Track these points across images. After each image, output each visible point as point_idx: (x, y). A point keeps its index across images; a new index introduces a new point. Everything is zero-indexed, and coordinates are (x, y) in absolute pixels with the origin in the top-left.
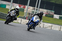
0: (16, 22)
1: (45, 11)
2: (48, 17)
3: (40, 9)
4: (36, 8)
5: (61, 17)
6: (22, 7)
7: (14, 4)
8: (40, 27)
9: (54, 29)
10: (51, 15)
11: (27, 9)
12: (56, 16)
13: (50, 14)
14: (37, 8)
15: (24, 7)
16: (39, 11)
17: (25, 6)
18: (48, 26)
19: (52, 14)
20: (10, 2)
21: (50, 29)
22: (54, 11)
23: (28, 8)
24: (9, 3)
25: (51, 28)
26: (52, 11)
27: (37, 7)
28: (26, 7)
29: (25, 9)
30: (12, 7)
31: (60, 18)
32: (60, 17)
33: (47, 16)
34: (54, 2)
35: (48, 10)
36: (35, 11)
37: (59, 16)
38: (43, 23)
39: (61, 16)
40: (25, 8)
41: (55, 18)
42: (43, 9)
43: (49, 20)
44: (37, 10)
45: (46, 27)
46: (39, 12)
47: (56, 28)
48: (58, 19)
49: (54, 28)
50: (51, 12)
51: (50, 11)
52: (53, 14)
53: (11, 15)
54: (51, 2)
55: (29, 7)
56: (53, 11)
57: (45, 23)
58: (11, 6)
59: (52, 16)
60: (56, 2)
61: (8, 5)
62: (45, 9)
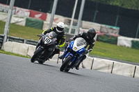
0: (22, 56)
1: (96, 27)
2: (104, 42)
3: (83, 22)
4: (72, 19)
5: (137, 42)
6: (38, 16)
7: (18, 9)
8: (83, 67)
9: (120, 73)
10: (112, 36)
11: (51, 22)
12: (125, 41)
13: (108, 36)
14: (75, 20)
15: (44, 18)
16: (81, 26)
17: (46, 15)
18: (103, 65)
19: (113, 34)
20: (9, 4)
21: (108, 73)
22: (118, 28)
23: (53, 20)
24: (5, 6)
25: (110, 70)
26: (114, 28)
27: (76, 17)
28: (49, 16)
29: (45, 22)
30: (13, 18)
31: (135, 45)
32: (132, 41)
33: (101, 41)
34: (118, 4)
35: (103, 26)
36: (71, 27)
37: (132, 39)
39: (136, 39)
40: (45, 20)
41: (121, 46)
42: (92, 21)
43: (105, 51)
44: (75, 24)
45: (99, 67)
46: (81, 29)
47: (123, 70)
48: (128, 47)
49: (120, 70)
50: (110, 31)
51: (107, 26)
52: (117, 34)
53: (46, 43)
54: (111, 4)
55: (56, 16)
56: (117, 26)
57: (95, 59)
58: (9, 14)
59: (114, 41)
60: (123, 5)
61: (3, 11)
62: (95, 22)
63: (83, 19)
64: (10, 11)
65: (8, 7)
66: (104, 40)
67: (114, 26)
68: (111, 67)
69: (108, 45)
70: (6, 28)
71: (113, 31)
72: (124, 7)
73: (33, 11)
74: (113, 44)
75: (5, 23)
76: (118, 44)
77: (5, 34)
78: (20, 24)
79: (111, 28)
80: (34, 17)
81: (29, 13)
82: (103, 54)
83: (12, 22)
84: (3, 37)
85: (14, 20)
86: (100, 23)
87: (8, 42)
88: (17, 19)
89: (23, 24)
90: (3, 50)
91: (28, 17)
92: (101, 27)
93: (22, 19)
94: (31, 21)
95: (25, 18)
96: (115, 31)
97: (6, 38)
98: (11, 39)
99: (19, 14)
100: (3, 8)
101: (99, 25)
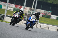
1: (42, 12)
3: (37, 9)
4: (32, 8)
6: (18, 7)
7: (10, 4)
8: (37, 27)
9: (52, 30)
10: (49, 15)
12: (54, 17)
13: (47, 15)
14: (34, 9)
16: (36, 11)
18: (45, 27)
19: (49, 14)
21: (47, 30)
22: (51, 12)
25: (48, 29)
26: (49, 12)
27: (34, 7)
28: (23, 7)
32: (57, 17)
33: (44, 17)
34: (51, 2)
35: (45, 11)
36: (32, 11)
37: (56, 16)
38: (40, 24)
41: (52, 19)
44: (33, 10)
45: (43, 27)
47: (53, 28)
48: (55, 19)
49: (52, 29)
50: (48, 13)
51: (47, 11)
52: (50, 14)
54: (48, 2)
55: (26, 7)
56: (51, 11)
57: (42, 24)
60: (53, 2)
61: (4, 5)
62: (42, 9)
63: (37, 8)
64: (7, 5)
65: (6, 3)
66: (45, 16)
67: (49, 11)
68: (48, 27)
69: (47, 19)
70: (6, 12)
71: (49, 13)
72: (53, 3)
73: (16, 5)
74: (49, 18)
75: (5, 10)
76: (51, 18)
77: (5, 14)
78: (11, 10)
79: (48, 12)
80: (17, 7)
81: (15, 6)
82: (45, 22)
83: (8, 9)
84: (4, 16)
85: (9, 9)
86: (43, 10)
87: (6, 18)
88: (10, 8)
89: (12, 10)
90: (4, 21)
91: (14, 7)
92: (44, 11)
93: (12, 8)
94: (15, 9)
95: (13, 8)
96: (50, 13)
97: (5, 16)
98: (7, 16)
99: (11, 6)
100: (4, 4)
101: (43, 11)
